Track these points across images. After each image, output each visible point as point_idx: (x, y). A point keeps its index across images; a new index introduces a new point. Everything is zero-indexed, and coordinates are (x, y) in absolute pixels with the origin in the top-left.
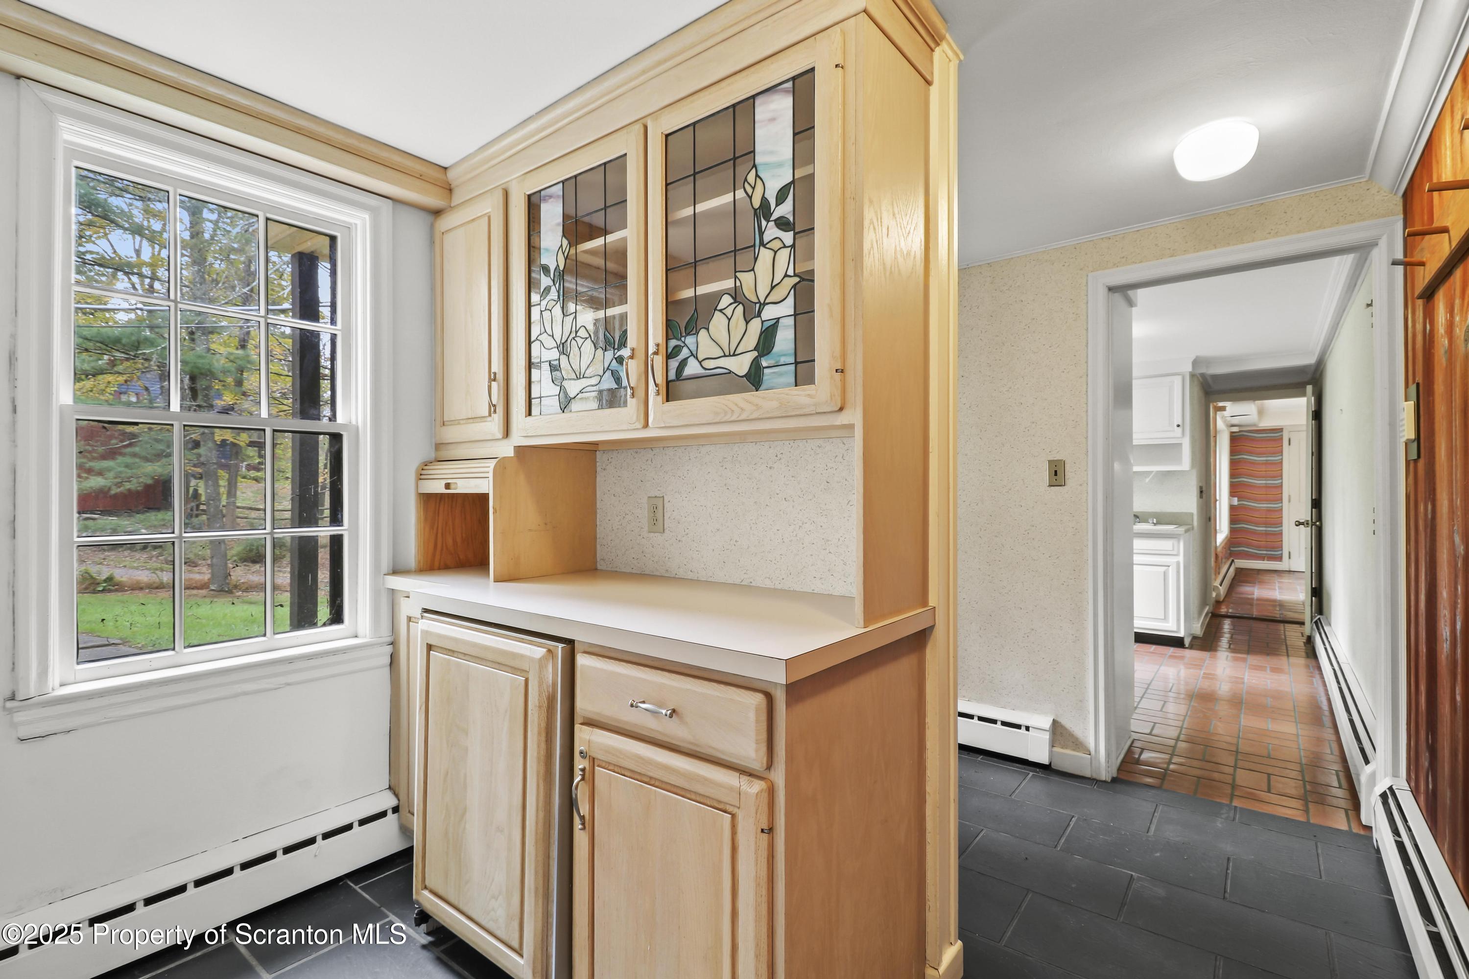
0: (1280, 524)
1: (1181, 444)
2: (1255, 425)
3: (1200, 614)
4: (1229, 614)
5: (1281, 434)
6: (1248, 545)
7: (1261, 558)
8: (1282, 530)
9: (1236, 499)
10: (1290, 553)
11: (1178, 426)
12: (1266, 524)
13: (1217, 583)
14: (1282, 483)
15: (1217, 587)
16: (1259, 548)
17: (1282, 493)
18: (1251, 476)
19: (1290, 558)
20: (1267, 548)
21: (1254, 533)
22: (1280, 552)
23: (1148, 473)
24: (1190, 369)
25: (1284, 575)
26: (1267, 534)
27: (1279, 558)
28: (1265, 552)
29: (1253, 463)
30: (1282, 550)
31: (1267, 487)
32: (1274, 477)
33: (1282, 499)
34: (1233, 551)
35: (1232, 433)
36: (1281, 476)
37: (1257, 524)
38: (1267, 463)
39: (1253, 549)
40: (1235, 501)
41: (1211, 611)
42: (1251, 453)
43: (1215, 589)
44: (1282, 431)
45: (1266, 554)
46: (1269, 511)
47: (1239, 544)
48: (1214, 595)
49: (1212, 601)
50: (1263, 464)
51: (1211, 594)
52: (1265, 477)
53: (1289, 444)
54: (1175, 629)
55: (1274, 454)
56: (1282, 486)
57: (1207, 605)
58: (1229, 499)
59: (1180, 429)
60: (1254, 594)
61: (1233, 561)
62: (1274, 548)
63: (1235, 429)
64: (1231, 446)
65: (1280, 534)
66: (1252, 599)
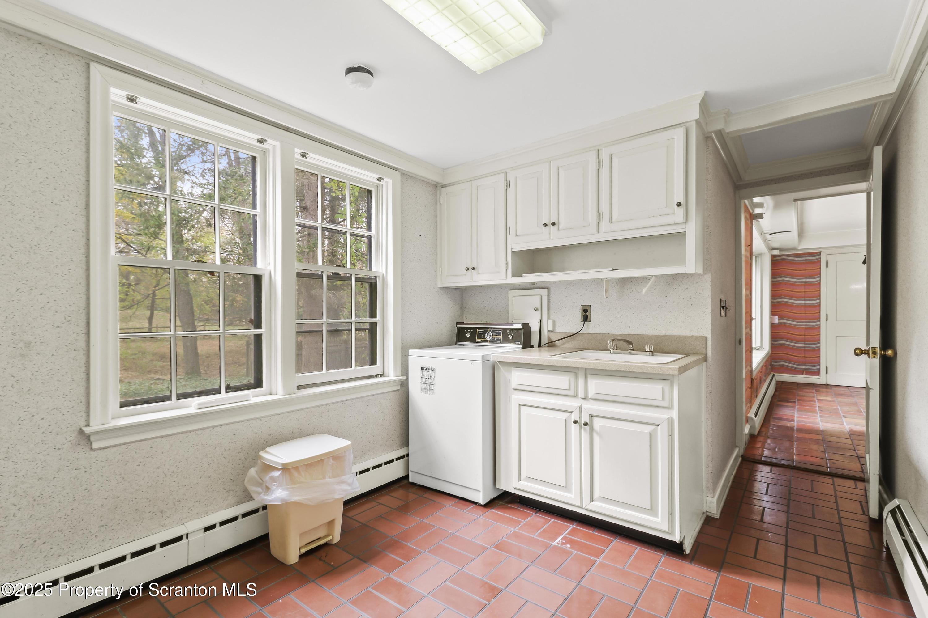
0: (819, 341)
1: (683, 234)
2: (794, 249)
3: (715, 483)
4: (763, 459)
5: (819, 257)
6: (788, 361)
7: (801, 372)
8: (820, 347)
9: (777, 318)
10: (827, 368)
11: (679, 205)
12: (805, 341)
13: (751, 414)
14: (820, 302)
15: (752, 418)
16: (798, 363)
17: (820, 312)
18: (792, 297)
19: (827, 373)
20: (806, 363)
21: (794, 349)
22: (818, 367)
23: (644, 279)
24: (696, 115)
25: (821, 390)
26: (805, 350)
27: (817, 373)
28: (804, 367)
29: (793, 284)
30: (820, 365)
31: (806, 306)
32: (812, 298)
33: (820, 318)
34: (774, 365)
35: (773, 256)
36: (819, 296)
37: (796, 341)
38: (806, 284)
39: (792, 364)
40: (776, 320)
41: (741, 454)
42: (790, 275)
43: (748, 420)
44: (820, 255)
45: (805, 369)
46: (807, 328)
47: (780, 360)
48: (747, 430)
49: (745, 439)
50: (802, 285)
51: (742, 429)
52: (805, 298)
53: (827, 266)
54: (666, 528)
55: (811, 276)
56: (819, 306)
57: (736, 447)
58: (771, 318)
59: (682, 210)
60: (793, 421)
61: (774, 375)
62: (812, 363)
63: (776, 252)
64: (772, 270)
65: (819, 350)
66: (792, 429)
